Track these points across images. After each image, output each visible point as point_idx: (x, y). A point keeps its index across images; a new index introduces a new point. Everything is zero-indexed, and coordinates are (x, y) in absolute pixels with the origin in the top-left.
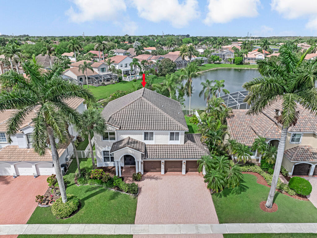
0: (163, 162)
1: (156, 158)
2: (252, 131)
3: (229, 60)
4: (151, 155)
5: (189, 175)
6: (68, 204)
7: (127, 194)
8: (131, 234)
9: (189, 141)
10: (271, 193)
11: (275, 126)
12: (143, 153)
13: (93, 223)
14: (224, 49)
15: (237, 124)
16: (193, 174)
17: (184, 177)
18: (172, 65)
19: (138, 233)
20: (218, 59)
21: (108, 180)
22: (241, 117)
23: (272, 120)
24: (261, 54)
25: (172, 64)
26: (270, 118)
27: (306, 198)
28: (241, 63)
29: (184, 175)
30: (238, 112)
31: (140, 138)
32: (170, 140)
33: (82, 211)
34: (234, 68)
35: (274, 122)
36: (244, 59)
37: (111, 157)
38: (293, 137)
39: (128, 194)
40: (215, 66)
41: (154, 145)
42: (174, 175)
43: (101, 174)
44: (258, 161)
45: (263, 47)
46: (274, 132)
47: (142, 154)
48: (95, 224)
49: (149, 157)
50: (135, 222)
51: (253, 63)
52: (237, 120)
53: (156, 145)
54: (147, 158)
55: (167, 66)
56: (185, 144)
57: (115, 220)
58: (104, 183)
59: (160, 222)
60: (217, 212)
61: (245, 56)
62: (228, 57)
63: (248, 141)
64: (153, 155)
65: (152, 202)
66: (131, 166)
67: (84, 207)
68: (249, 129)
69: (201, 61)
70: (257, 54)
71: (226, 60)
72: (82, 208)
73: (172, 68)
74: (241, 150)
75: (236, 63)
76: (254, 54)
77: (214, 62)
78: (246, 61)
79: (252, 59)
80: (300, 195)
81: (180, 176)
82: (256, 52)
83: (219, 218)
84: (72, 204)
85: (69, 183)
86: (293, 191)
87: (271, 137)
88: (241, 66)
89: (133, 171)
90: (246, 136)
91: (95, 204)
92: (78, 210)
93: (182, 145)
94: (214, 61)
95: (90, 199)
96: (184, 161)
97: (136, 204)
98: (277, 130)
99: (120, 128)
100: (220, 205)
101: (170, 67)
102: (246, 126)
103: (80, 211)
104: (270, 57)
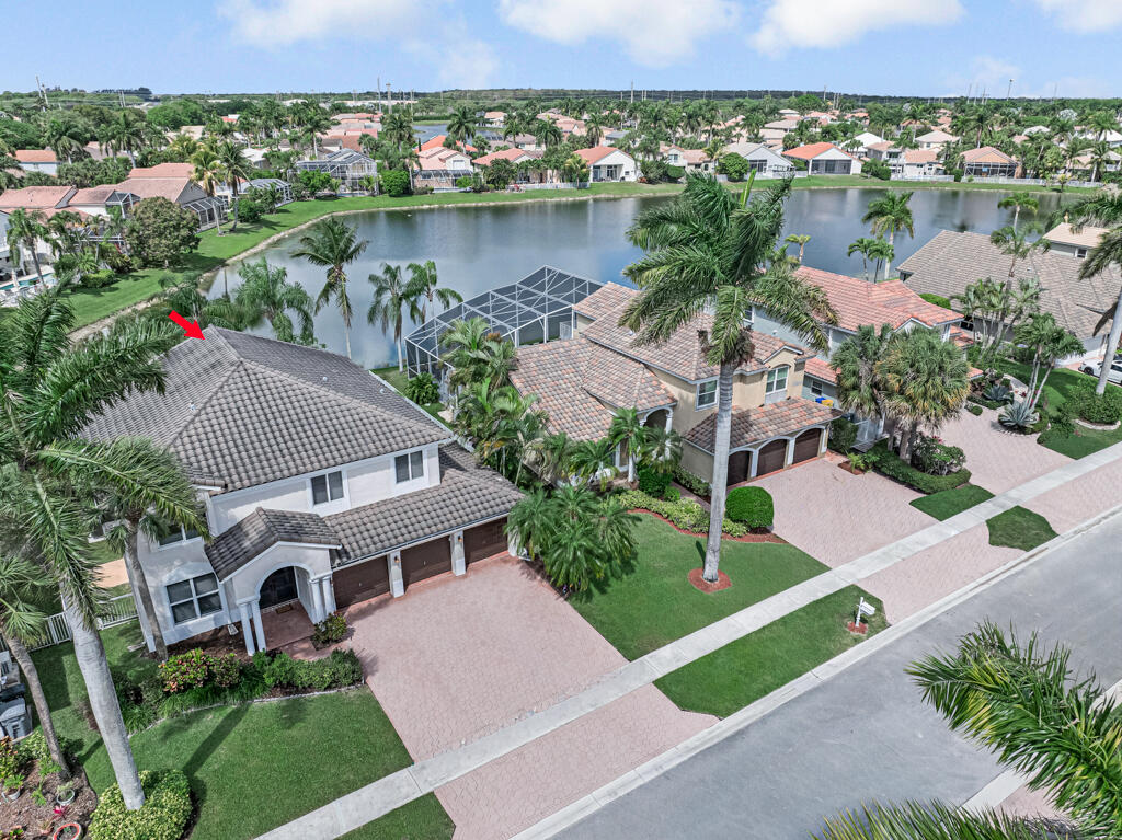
0: (396, 558)
1: (377, 549)
2: (591, 399)
3: (366, 183)
4: (355, 545)
5: (476, 571)
6: (155, 805)
7: (327, 693)
8: (425, 792)
9: (451, 472)
10: (715, 541)
11: (648, 375)
12: (334, 547)
13: (284, 823)
14: (328, 145)
15: (546, 390)
16: (486, 565)
17: (466, 581)
18: (185, 222)
19: (444, 782)
20: (326, 182)
21: (239, 677)
22: (549, 366)
23: (634, 360)
24: (459, 157)
25: (184, 219)
26: (624, 356)
27: (769, 532)
28: (406, 191)
29: (464, 577)
30: (535, 355)
31: (296, 501)
32: (398, 481)
33: (213, 808)
34: (387, 209)
35: (640, 362)
36: (415, 176)
37: (199, 599)
38: (701, 392)
39: (332, 692)
40: (322, 209)
41: (351, 512)
42: (434, 586)
43: (205, 663)
44: (627, 476)
45: (456, 132)
46: (650, 389)
47: (330, 550)
48: (290, 821)
49: (351, 554)
50: (413, 756)
51: (443, 186)
52: (541, 376)
53: (357, 510)
54: (349, 558)
55: (165, 228)
56: (444, 483)
57: (347, 782)
58: (224, 690)
59: (482, 725)
60: (607, 638)
61: (416, 168)
62: (356, 174)
63: (593, 430)
64: (362, 543)
65: (423, 685)
66: (276, 607)
67: (209, 792)
68: (583, 396)
69: (273, 194)
70: (448, 158)
71: (354, 184)
72: (203, 801)
73: (184, 232)
74: (587, 458)
75: (390, 191)
76: (436, 157)
77: (313, 193)
78: (419, 183)
79: (437, 174)
80: (754, 530)
81: (453, 584)
82: (441, 151)
83: (621, 648)
84: (172, 799)
85: (79, 744)
86: (740, 525)
87: (647, 405)
88: (408, 199)
89: (295, 619)
90: (583, 417)
91: (244, 766)
92: (196, 811)
93: (436, 489)
94: (314, 189)
95: (210, 759)
96: (458, 533)
97: (379, 709)
98: (655, 383)
99: (226, 486)
100: (604, 619)
101: (177, 228)
102: (572, 389)
103: (203, 810)
104: (488, 164)
